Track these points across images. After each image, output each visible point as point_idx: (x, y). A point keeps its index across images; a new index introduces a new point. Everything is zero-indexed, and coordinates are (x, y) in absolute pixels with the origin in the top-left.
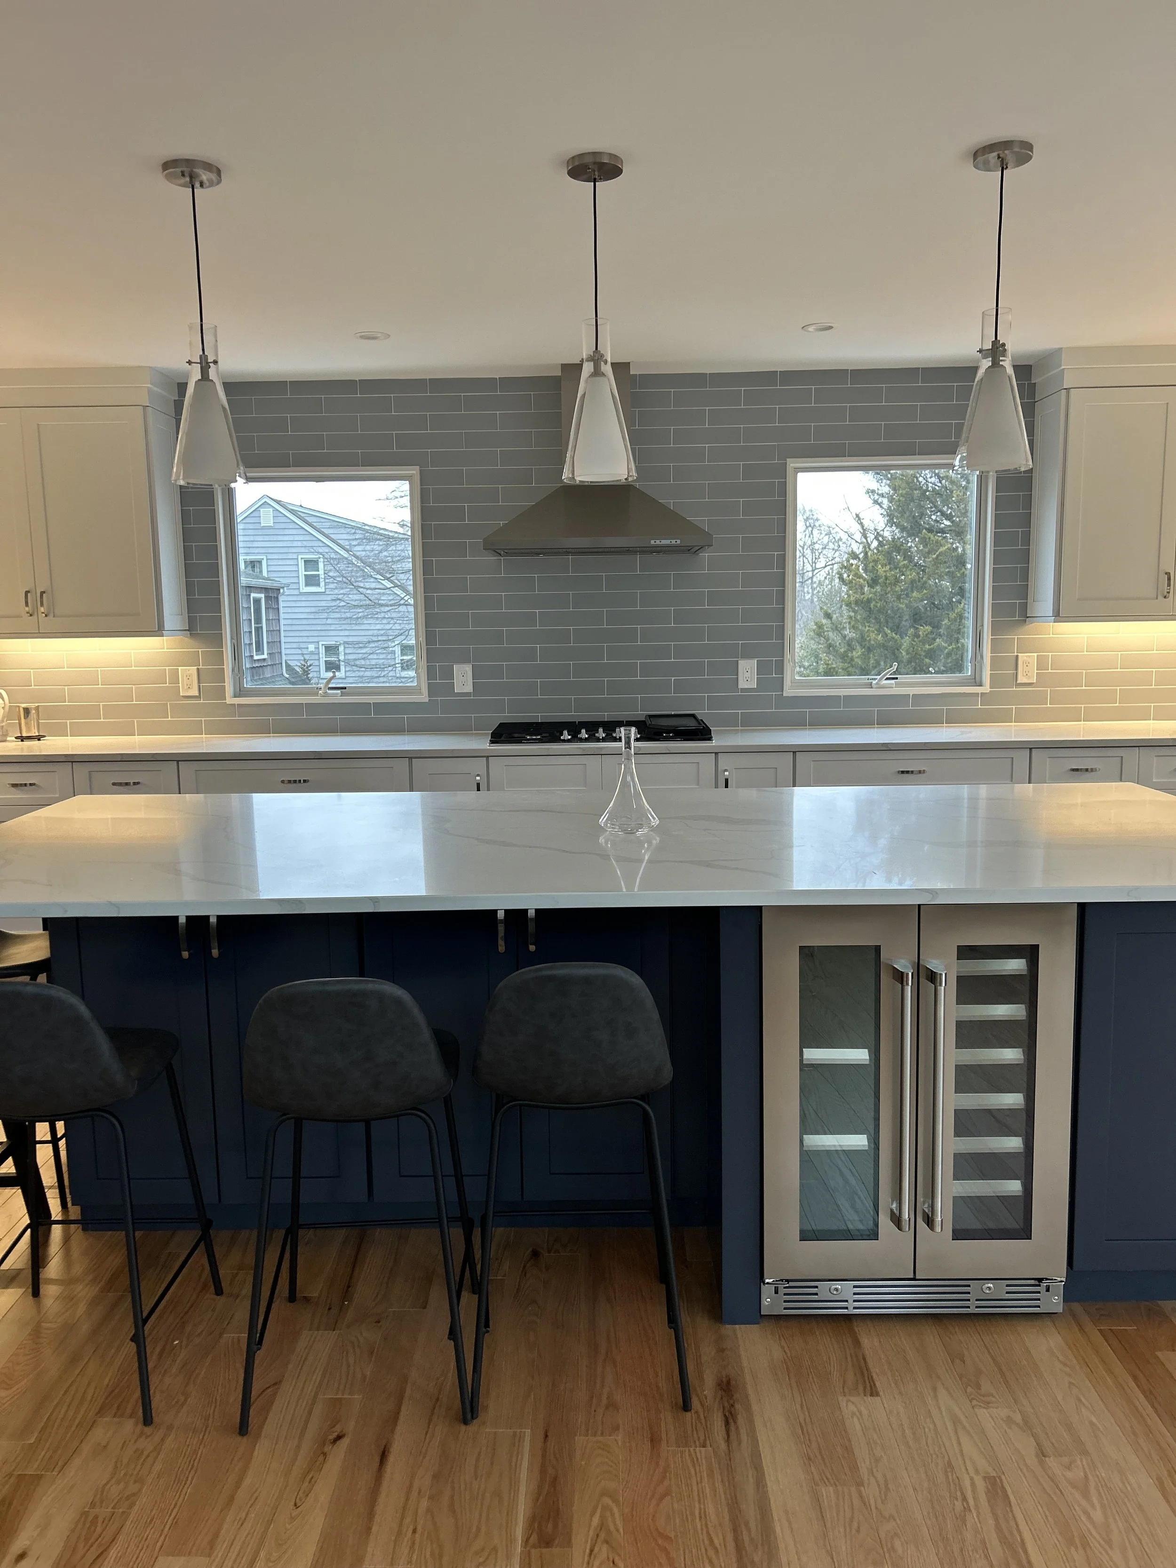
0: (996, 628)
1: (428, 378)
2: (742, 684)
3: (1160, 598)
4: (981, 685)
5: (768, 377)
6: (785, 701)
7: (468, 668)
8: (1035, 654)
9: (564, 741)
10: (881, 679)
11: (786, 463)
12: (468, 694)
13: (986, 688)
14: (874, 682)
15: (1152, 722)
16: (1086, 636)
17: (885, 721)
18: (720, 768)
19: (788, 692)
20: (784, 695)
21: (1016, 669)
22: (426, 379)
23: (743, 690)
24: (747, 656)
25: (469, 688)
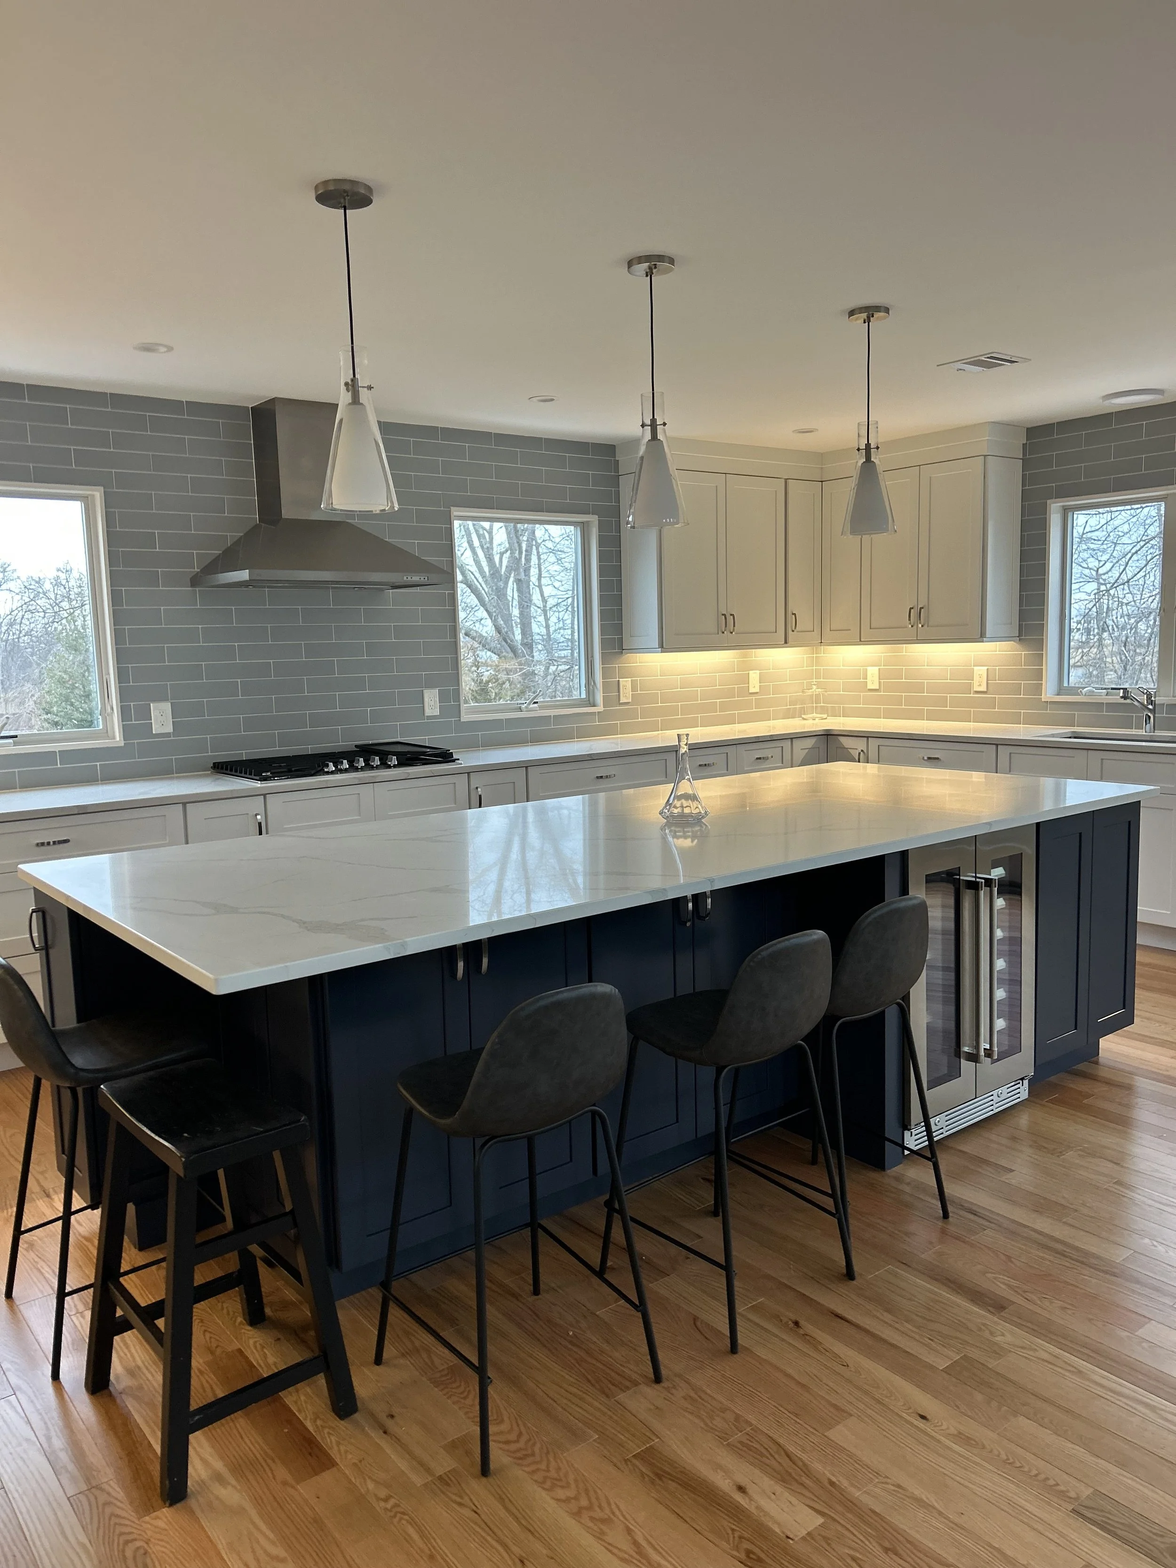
0: (605, 659)
1: (108, 392)
2: (428, 712)
3: (720, 633)
4: (594, 706)
5: (431, 431)
6: (463, 727)
7: (167, 707)
8: (630, 679)
9: (328, 773)
10: (529, 704)
11: (450, 511)
12: (167, 735)
13: (600, 708)
14: (523, 706)
15: (699, 728)
16: (659, 664)
17: (537, 739)
18: (473, 786)
19: (465, 717)
20: (462, 720)
21: (619, 692)
22: (107, 393)
23: (429, 717)
24: (430, 686)
25: (169, 729)
